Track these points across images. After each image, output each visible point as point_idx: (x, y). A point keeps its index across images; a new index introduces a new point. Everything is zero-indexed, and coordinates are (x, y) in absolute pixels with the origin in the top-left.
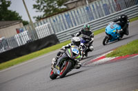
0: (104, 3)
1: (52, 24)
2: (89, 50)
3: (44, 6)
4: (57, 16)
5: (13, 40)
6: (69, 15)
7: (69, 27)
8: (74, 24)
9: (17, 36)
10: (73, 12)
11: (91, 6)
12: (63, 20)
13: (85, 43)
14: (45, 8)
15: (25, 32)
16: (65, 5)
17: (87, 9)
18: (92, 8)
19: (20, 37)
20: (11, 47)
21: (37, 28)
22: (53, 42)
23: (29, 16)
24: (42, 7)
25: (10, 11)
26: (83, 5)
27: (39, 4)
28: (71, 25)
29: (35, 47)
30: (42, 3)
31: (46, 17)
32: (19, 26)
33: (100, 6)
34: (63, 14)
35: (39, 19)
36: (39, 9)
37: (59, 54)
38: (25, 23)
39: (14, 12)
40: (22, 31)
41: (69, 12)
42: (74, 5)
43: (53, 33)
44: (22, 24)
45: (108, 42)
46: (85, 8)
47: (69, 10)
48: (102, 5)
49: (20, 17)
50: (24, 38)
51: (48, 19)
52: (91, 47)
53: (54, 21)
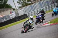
0: (47, 1)
1: (25, 10)
2: (44, 19)
3: (22, 2)
4: (27, 6)
5: (9, 16)
6: (32, 6)
7: (32, 11)
8: (34, 10)
9: (10, 14)
10: (34, 5)
11: (41, 2)
12: (30, 8)
13: (42, 16)
14: (22, 3)
15: (14, 13)
16: (30, 2)
17: (40, 3)
18: (42, 3)
19: (12, 15)
20: (8, 19)
21: (19, 11)
22: (25, 17)
23: (15, 6)
24: (21, 2)
25: (7, 4)
26: (38, 2)
27: (20, 1)
28: (33, 10)
29: (18, 19)
30: (21, 1)
31: (23, 7)
32: (11, 10)
33: (45, 2)
34: (30, 5)
35: (20, 7)
36: (19, 3)
37: (24, 23)
38: (14, 9)
39: (9, 5)
40: (12, 12)
41: (32, 5)
42: (34, 2)
43: (25, 13)
44: (12, 9)
45: (54, 15)
46: (39, 3)
47: (32, 4)
48: (46, 2)
49: (12, 7)
50: (13, 15)
51: (23, 8)
52: (44, 18)
53: (26, 8)
